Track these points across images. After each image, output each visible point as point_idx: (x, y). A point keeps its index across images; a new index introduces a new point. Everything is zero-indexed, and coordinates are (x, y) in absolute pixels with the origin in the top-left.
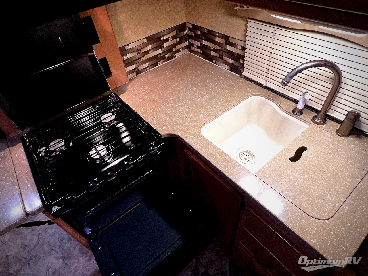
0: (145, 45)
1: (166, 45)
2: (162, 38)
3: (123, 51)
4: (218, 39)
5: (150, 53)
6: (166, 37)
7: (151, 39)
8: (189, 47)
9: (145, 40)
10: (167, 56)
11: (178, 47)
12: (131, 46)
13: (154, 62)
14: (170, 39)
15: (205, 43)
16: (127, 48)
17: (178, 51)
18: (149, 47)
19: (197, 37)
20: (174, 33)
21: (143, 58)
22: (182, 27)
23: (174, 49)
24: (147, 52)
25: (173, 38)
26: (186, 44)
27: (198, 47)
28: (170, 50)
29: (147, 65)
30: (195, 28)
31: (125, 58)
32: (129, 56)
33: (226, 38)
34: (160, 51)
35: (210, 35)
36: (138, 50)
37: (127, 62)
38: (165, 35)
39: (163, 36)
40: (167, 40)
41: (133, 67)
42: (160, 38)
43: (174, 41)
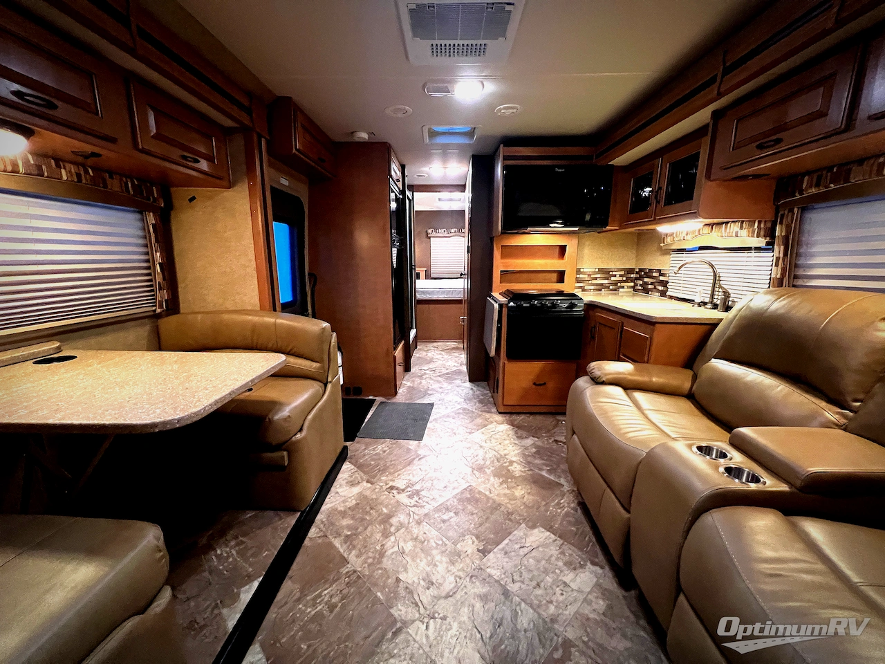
0: (595, 273)
1: (613, 278)
2: (611, 273)
3: (578, 271)
4: (654, 274)
5: (598, 280)
6: (614, 273)
7: (601, 271)
8: (633, 287)
9: (597, 270)
10: (611, 287)
11: (623, 284)
12: (585, 270)
13: (598, 287)
14: (618, 276)
15: (646, 280)
16: (582, 270)
17: (623, 287)
18: (598, 276)
19: (641, 278)
20: (622, 273)
21: (591, 282)
22: (631, 271)
23: (619, 284)
24: (596, 279)
25: (620, 276)
26: (632, 284)
27: (640, 285)
28: (615, 284)
29: (592, 287)
30: (641, 270)
31: (578, 276)
32: (581, 276)
33: (659, 271)
34: (606, 282)
35: (648, 274)
36: (589, 275)
38: (614, 271)
40: (615, 276)
41: (581, 285)
43: (621, 279)
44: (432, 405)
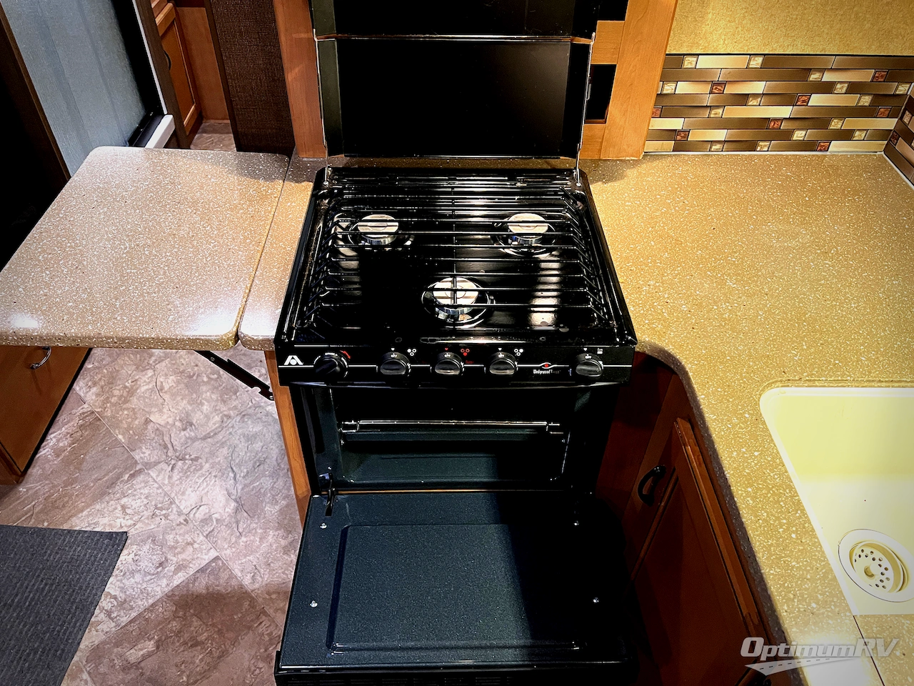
0: (749, 75)
1: (816, 100)
2: (814, 77)
3: (673, 66)
5: (750, 103)
6: (828, 77)
7: (774, 65)
8: (891, 137)
9: (756, 63)
11: (849, 123)
12: (703, 62)
13: (746, 135)
14: (841, 88)
16: (689, 63)
17: (846, 135)
18: (759, 87)
20: (865, 75)
21: (720, 111)
22: (902, 67)
23: (836, 124)
24: (742, 99)
25: (853, 88)
26: (889, 123)
28: (819, 121)
29: (721, 135)
31: (669, 88)
32: (683, 88)
34: (785, 112)
36: (719, 84)
37: (667, 102)
38: (831, 69)
39: (822, 71)
40: (828, 88)
41: (676, 124)
42: (809, 71)
43: (852, 100)
44: (117, 541)
